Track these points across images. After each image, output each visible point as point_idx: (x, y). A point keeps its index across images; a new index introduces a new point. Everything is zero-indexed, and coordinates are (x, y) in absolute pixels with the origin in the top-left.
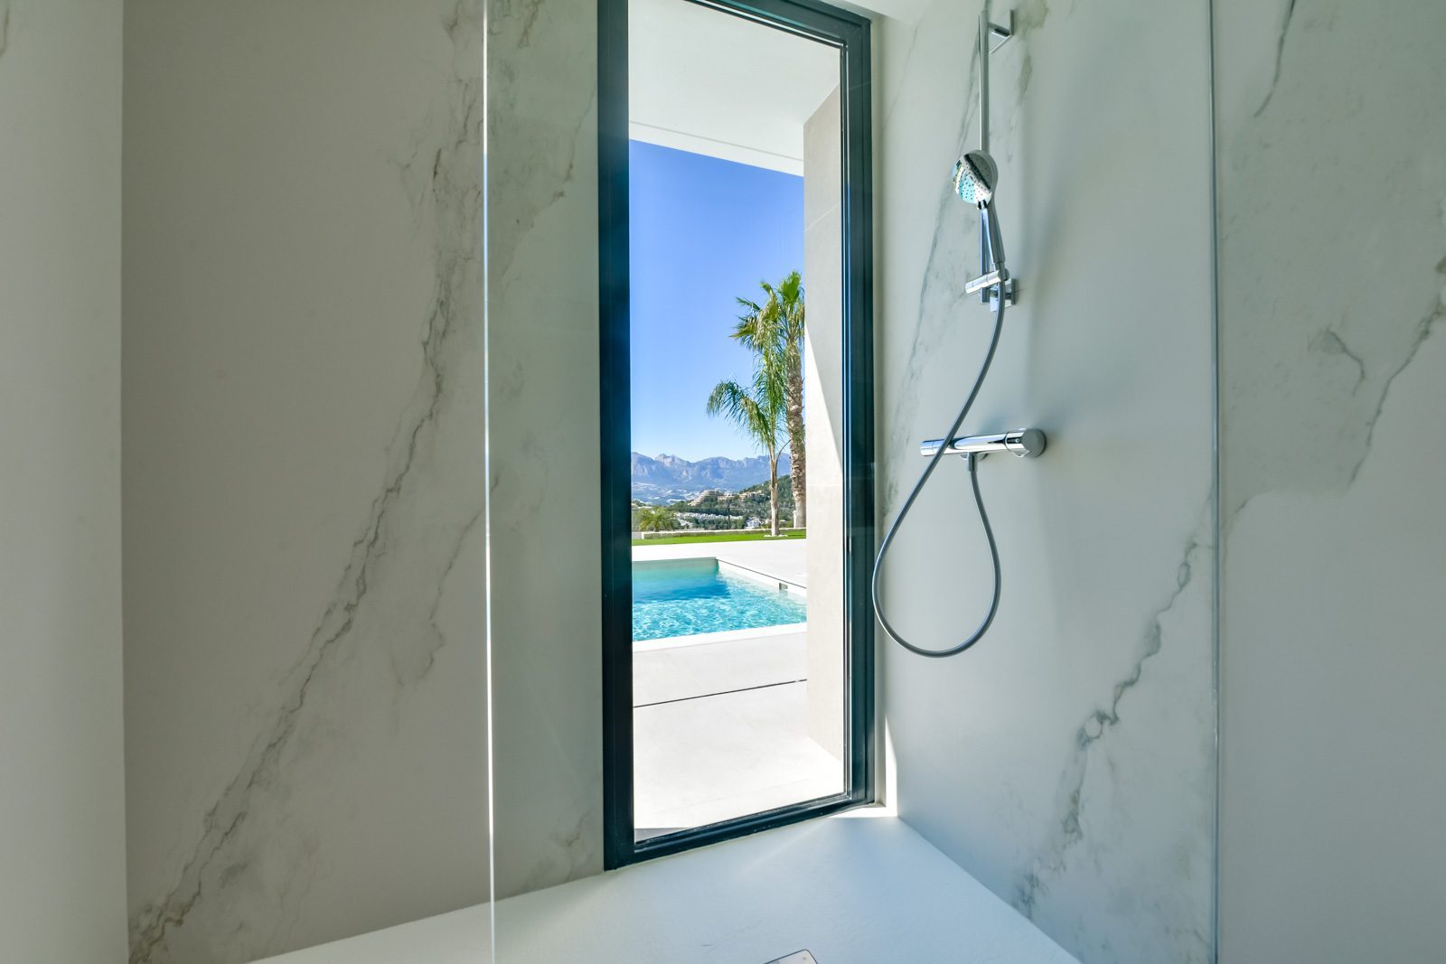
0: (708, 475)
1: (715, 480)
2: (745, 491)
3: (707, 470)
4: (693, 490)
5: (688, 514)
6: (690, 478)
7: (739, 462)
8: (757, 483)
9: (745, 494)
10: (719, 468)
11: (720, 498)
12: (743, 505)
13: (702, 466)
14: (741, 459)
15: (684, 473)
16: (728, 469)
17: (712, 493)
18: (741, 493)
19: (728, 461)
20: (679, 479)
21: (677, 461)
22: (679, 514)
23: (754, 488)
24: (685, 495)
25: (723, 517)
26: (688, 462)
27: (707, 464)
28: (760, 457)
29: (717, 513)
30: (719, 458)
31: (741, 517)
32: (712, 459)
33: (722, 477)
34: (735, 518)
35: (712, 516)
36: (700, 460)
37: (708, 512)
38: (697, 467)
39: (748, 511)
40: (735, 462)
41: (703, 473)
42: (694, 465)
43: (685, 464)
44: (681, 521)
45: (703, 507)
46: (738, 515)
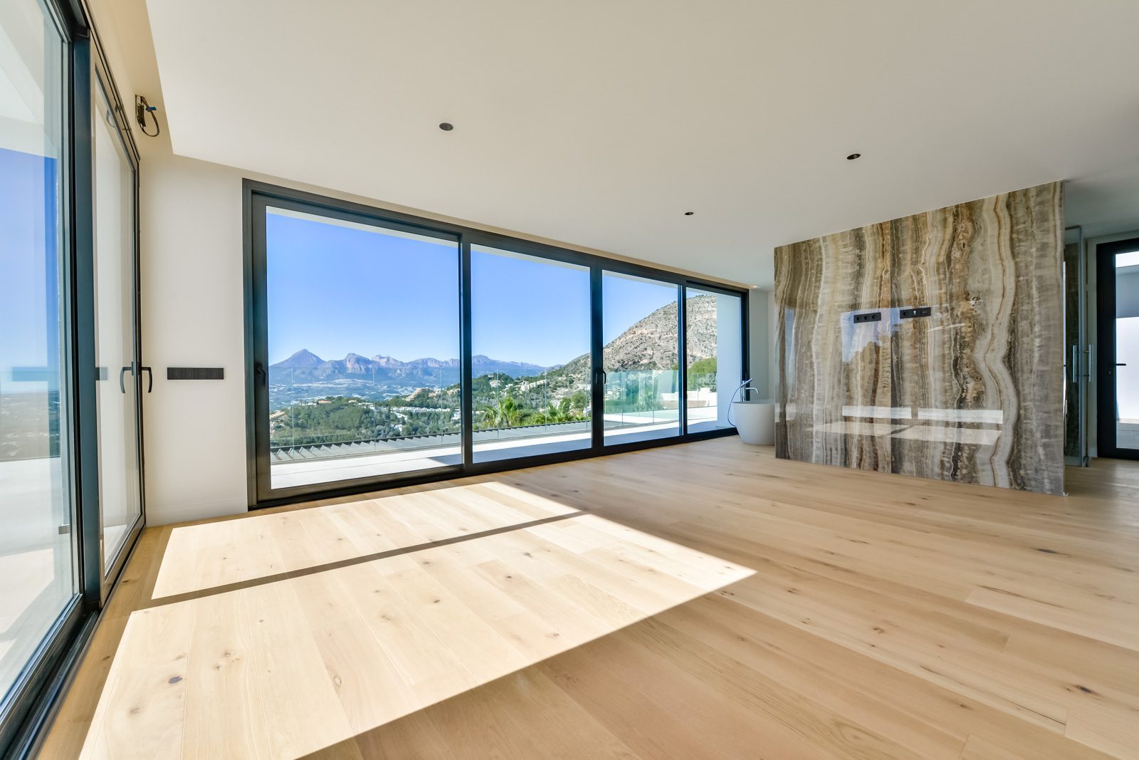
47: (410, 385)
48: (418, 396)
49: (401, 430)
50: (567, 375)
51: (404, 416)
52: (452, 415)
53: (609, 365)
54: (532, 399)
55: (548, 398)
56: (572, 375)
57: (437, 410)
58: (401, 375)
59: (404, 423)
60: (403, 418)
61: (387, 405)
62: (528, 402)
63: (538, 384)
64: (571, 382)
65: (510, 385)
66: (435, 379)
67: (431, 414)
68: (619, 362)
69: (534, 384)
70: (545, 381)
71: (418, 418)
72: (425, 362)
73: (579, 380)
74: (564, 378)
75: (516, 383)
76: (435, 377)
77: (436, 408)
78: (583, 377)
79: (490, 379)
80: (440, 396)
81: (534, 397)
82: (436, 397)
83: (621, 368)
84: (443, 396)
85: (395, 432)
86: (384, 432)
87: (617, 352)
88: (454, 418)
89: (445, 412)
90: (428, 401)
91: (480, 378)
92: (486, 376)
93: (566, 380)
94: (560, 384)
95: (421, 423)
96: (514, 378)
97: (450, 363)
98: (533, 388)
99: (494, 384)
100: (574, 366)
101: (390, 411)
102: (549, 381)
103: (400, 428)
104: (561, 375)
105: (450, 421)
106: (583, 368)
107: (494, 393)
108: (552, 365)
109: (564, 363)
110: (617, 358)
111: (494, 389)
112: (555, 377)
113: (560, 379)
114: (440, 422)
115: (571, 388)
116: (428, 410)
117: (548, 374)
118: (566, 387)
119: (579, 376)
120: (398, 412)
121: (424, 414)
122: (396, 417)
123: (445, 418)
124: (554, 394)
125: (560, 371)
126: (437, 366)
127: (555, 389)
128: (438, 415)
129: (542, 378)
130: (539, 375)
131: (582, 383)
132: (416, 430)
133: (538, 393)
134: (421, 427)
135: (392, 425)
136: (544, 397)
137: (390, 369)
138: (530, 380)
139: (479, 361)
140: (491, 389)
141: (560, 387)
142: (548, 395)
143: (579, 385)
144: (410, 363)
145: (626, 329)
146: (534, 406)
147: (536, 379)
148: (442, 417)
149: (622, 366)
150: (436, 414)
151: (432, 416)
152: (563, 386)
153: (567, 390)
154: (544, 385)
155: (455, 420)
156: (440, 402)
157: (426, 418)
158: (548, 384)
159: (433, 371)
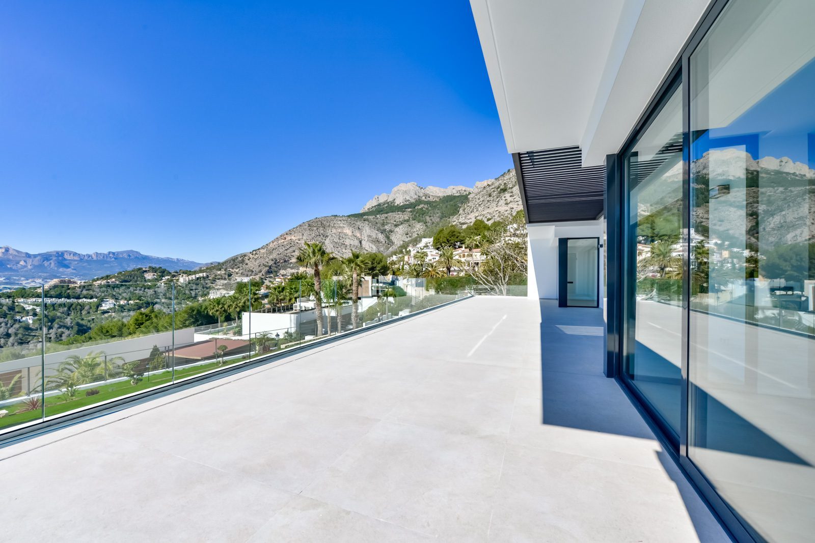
0: (53, 265)
1: (61, 270)
2: (98, 279)
3: (51, 261)
4: (34, 278)
5: (34, 300)
6: (29, 267)
7: (89, 256)
8: (108, 273)
9: (99, 282)
10: (65, 259)
11: (72, 285)
12: (98, 290)
13: (46, 257)
14: (91, 252)
15: (22, 263)
16: (76, 261)
17: (62, 282)
18: (94, 280)
19: (75, 254)
20: (14, 267)
21: (11, 252)
22: (22, 300)
23: (107, 277)
24: (24, 282)
25: (75, 301)
26: (27, 254)
27: (51, 256)
28: (110, 253)
29: (68, 297)
30: (66, 251)
31: (95, 300)
32: (57, 253)
33: (69, 267)
34: (89, 300)
35: (63, 300)
36: (43, 252)
37: (59, 296)
38: (39, 258)
39: (103, 294)
40: (84, 256)
41: (46, 263)
42: (35, 256)
43: (24, 255)
44: (25, 306)
45: (52, 293)
46: (92, 298)
47: (40, 277)
48: (55, 287)
49: (31, 322)
50: (225, 270)
51: (35, 307)
52: (98, 306)
53: (264, 262)
54: (192, 290)
55: (207, 288)
56: (230, 269)
57: (80, 301)
58: (25, 267)
59: (35, 314)
60: (34, 310)
61: (9, 297)
62: (187, 292)
63: (197, 277)
64: (230, 275)
65: (167, 277)
66: (74, 271)
67: (72, 304)
68: (272, 260)
69: (193, 276)
70: (205, 274)
71: (54, 309)
72: (60, 255)
73: (237, 274)
74: (223, 272)
75: (174, 276)
76: (73, 269)
77: (78, 298)
78: (241, 272)
79: (145, 271)
80: (84, 287)
81: (193, 288)
82: (80, 287)
83: (274, 265)
84: (87, 287)
85: (22, 324)
86: (6, 324)
87: (271, 252)
88: (102, 308)
89: (90, 303)
90: (68, 291)
91: (133, 271)
92: (140, 269)
93: (225, 274)
94: (220, 277)
95: (59, 314)
96: (172, 271)
97: (93, 256)
98: (192, 280)
99: (149, 276)
100: (232, 262)
101: (14, 302)
102: (208, 274)
103: (30, 320)
104: (220, 270)
105: (96, 311)
106: (241, 264)
107: (149, 284)
108: (210, 261)
109: (222, 260)
110: (271, 257)
111: (149, 281)
112: (214, 271)
113: (219, 272)
114: (84, 312)
115: (230, 280)
116: (68, 301)
117: (207, 269)
118: (225, 279)
119: (237, 271)
120: (28, 304)
121: (64, 305)
122: (24, 309)
123: (91, 308)
124: (214, 285)
125: (219, 266)
126: (76, 258)
127: (214, 280)
128: (82, 307)
129: (201, 271)
130: (197, 269)
131: (239, 276)
132: (52, 320)
133: (197, 284)
134: (61, 318)
135: (18, 318)
136: (203, 288)
137: (9, 260)
138: (188, 273)
139: (129, 256)
140: (146, 281)
141: (219, 279)
142: (208, 286)
143: (236, 278)
144: (39, 255)
145: (278, 235)
146: (193, 295)
147: (195, 273)
148: (87, 308)
149: (275, 263)
150: (79, 304)
151: (74, 306)
152: (222, 279)
153: (226, 282)
154: (204, 278)
155: (103, 310)
156: (85, 292)
157: (66, 309)
158: (208, 277)
159: (71, 263)
